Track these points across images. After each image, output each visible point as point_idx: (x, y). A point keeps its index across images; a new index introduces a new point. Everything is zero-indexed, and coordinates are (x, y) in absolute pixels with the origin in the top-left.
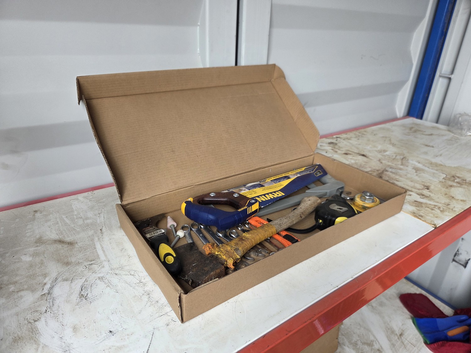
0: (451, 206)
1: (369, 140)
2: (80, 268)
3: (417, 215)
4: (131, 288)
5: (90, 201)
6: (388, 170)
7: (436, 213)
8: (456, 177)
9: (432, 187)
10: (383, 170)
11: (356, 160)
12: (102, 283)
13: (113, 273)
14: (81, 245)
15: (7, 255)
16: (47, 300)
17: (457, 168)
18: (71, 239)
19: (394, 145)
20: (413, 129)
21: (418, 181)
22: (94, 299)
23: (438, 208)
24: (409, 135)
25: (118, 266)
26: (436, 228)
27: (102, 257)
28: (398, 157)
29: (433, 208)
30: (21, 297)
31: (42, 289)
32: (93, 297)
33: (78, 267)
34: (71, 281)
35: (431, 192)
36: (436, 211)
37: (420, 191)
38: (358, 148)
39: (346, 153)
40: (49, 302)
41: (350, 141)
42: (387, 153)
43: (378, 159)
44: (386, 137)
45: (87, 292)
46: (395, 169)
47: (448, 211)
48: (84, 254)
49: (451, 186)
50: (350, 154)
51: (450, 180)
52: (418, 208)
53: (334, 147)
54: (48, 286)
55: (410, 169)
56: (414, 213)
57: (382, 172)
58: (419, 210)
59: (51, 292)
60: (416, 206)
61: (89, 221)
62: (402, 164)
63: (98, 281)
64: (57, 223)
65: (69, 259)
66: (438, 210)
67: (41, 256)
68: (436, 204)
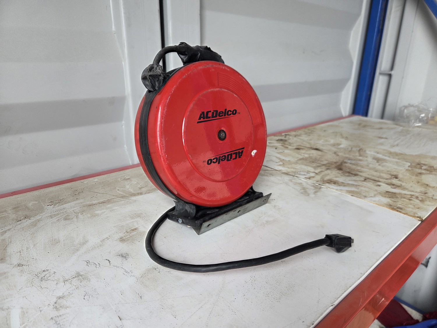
0: (430, 195)
1: (319, 136)
3: (395, 208)
6: (347, 162)
7: (416, 203)
8: (421, 164)
9: (400, 176)
11: (310, 154)
17: (419, 156)
19: (347, 138)
20: (362, 125)
21: (383, 170)
23: (416, 198)
24: (360, 130)
26: (422, 221)
28: (354, 149)
35: (401, 181)
37: (389, 181)
38: (309, 143)
39: (298, 148)
41: (299, 137)
42: (342, 146)
43: (333, 152)
46: (354, 160)
47: (428, 200)
49: (420, 174)
50: (303, 149)
51: (416, 168)
53: (283, 144)
55: (370, 159)
56: (390, 205)
57: (341, 164)
58: (395, 202)
60: (390, 197)
62: (360, 156)
68: (412, 193)
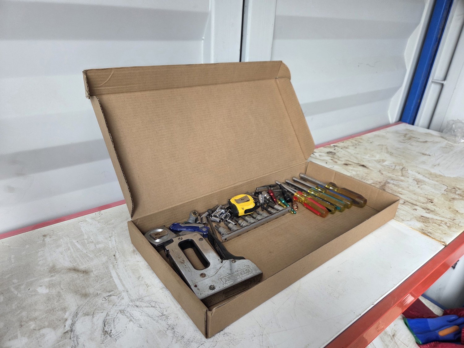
0: (457, 221)
1: (366, 149)
2: (100, 301)
3: (426, 232)
4: (155, 322)
5: (99, 222)
6: (390, 182)
7: (444, 229)
8: (456, 188)
9: (435, 201)
10: (384, 182)
11: (357, 171)
12: (124, 316)
13: (133, 305)
14: (97, 274)
15: (22, 287)
16: (70, 338)
17: (456, 179)
18: (86, 267)
19: (391, 154)
20: (408, 136)
21: (421, 193)
22: (118, 335)
23: (445, 224)
24: (405, 143)
25: (138, 297)
26: (446, 246)
27: (120, 288)
28: (397, 168)
29: (440, 224)
30: (43, 335)
31: (63, 326)
32: (118, 334)
33: (97, 299)
34: (92, 316)
35: (435, 206)
36: (443, 227)
37: (424, 205)
38: (356, 158)
39: (346, 163)
40: (74, 341)
41: (347, 150)
42: (386, 163)
43: (379, 170)
44: (382, 145)
45: (111, 328)
46: (397, 180)
47: (455, 227)
48: (101, 284)
49: (453, 199)
50: (350, 165)
51: (451, 192)
52: (426, 224)
53: (333, 157)
54: (69, 323)
55: (410, 180)
56: (423, 229)
57: (385, 185)
58: (427, 226)
59: (74, 329)
60: (423, 222)
61: (101, 246)
62: (402, 176)
63: (120, 315)
64: (69, 249)
65: (87, 289)
66: (445, 226)
67: (57, 287)
68: (442, 219)
